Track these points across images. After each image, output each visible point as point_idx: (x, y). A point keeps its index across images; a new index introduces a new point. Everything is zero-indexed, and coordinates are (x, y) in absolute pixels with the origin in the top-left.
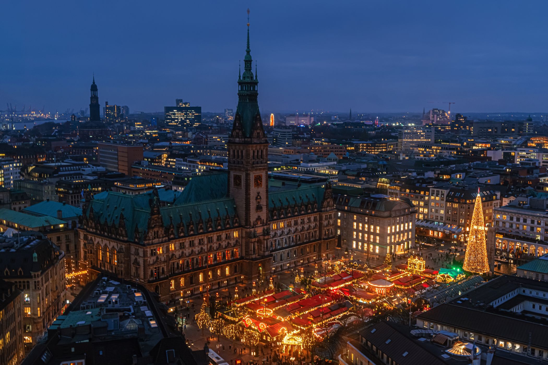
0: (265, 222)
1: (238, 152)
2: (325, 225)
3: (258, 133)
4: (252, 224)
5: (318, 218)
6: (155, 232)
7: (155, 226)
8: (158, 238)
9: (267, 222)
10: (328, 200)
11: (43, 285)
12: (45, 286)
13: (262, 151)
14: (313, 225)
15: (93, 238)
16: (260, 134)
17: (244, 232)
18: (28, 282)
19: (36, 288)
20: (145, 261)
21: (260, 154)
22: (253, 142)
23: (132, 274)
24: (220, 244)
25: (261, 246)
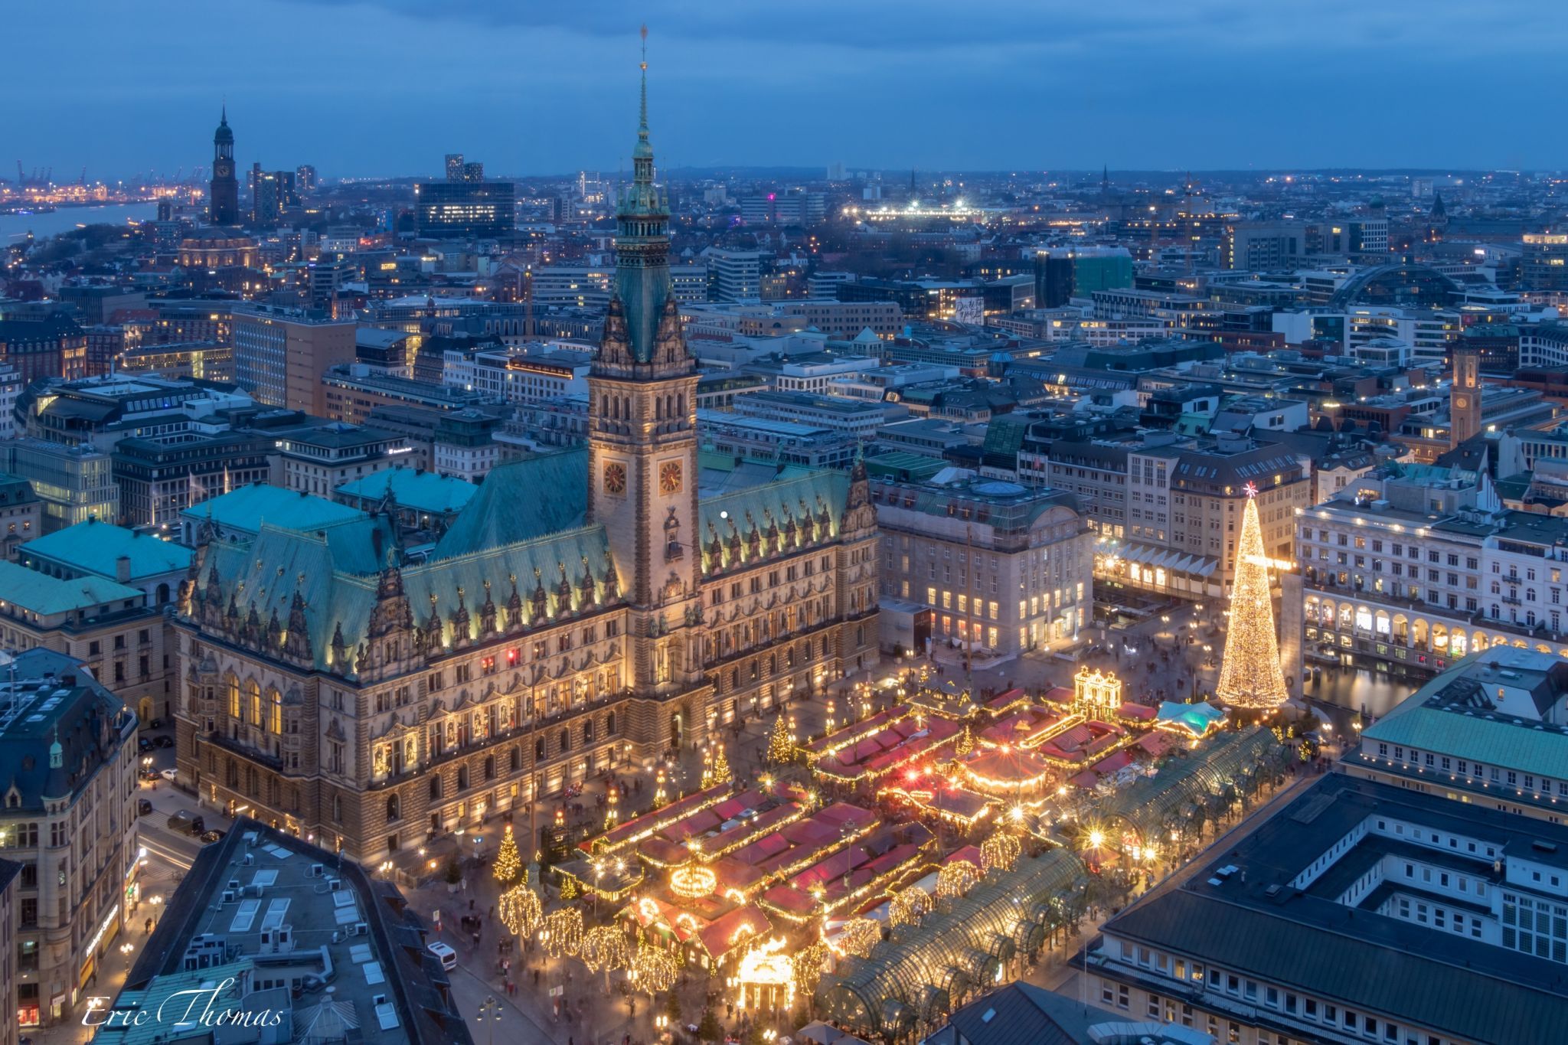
0: (690, 587)
1: (616, 400)
2: (853, 578)
3: (671, 351)
4: (654, 598)
5: (833, 561)
6: (388, 646)
7: (388, 629)
8: (395, 659)
9: (694, 588)
10: (861, 509)
11: (74, 829)
12: (80, 828)
13: (680, 397)
14: (818, 580)
15: (217, 654)
16: (677, 352)
17: (632, 619)
18: (34, 826)
19: (54, 842)
20: (358, 730)
21: (675, 404)
22: (656, 376)
23: (325, 762)
24: (566, 659)
25: (679, 656)
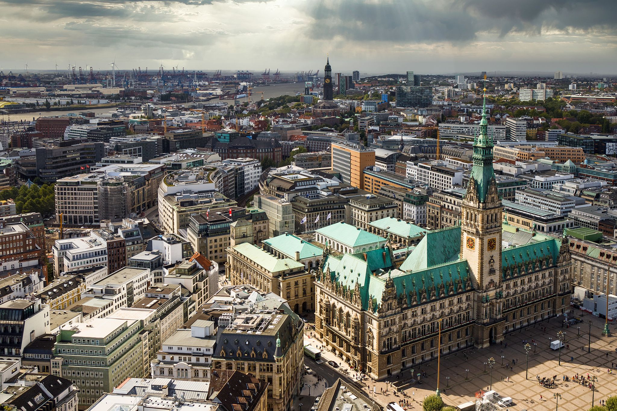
0: (498, 284)
1: (472, 215)
2: (561, 280)
3: (493, 198)
4: (484, 288)
5: (553, 273)
6: (388, 304)
7: (388, 299)
8: (391, 309)
9: (499, 285)
10: (565, 254)
11: (284, 366)
12: (286, 365)
13: (496, 215)
14: (547, 281)
16: (495, 198)
17: (476, 295)
18: (271, 365)
19: (278, 371)
20: (378, 333)
21: (494, 217)
22: (487, 208)
24: (451, 309)
25: (493, 310)
